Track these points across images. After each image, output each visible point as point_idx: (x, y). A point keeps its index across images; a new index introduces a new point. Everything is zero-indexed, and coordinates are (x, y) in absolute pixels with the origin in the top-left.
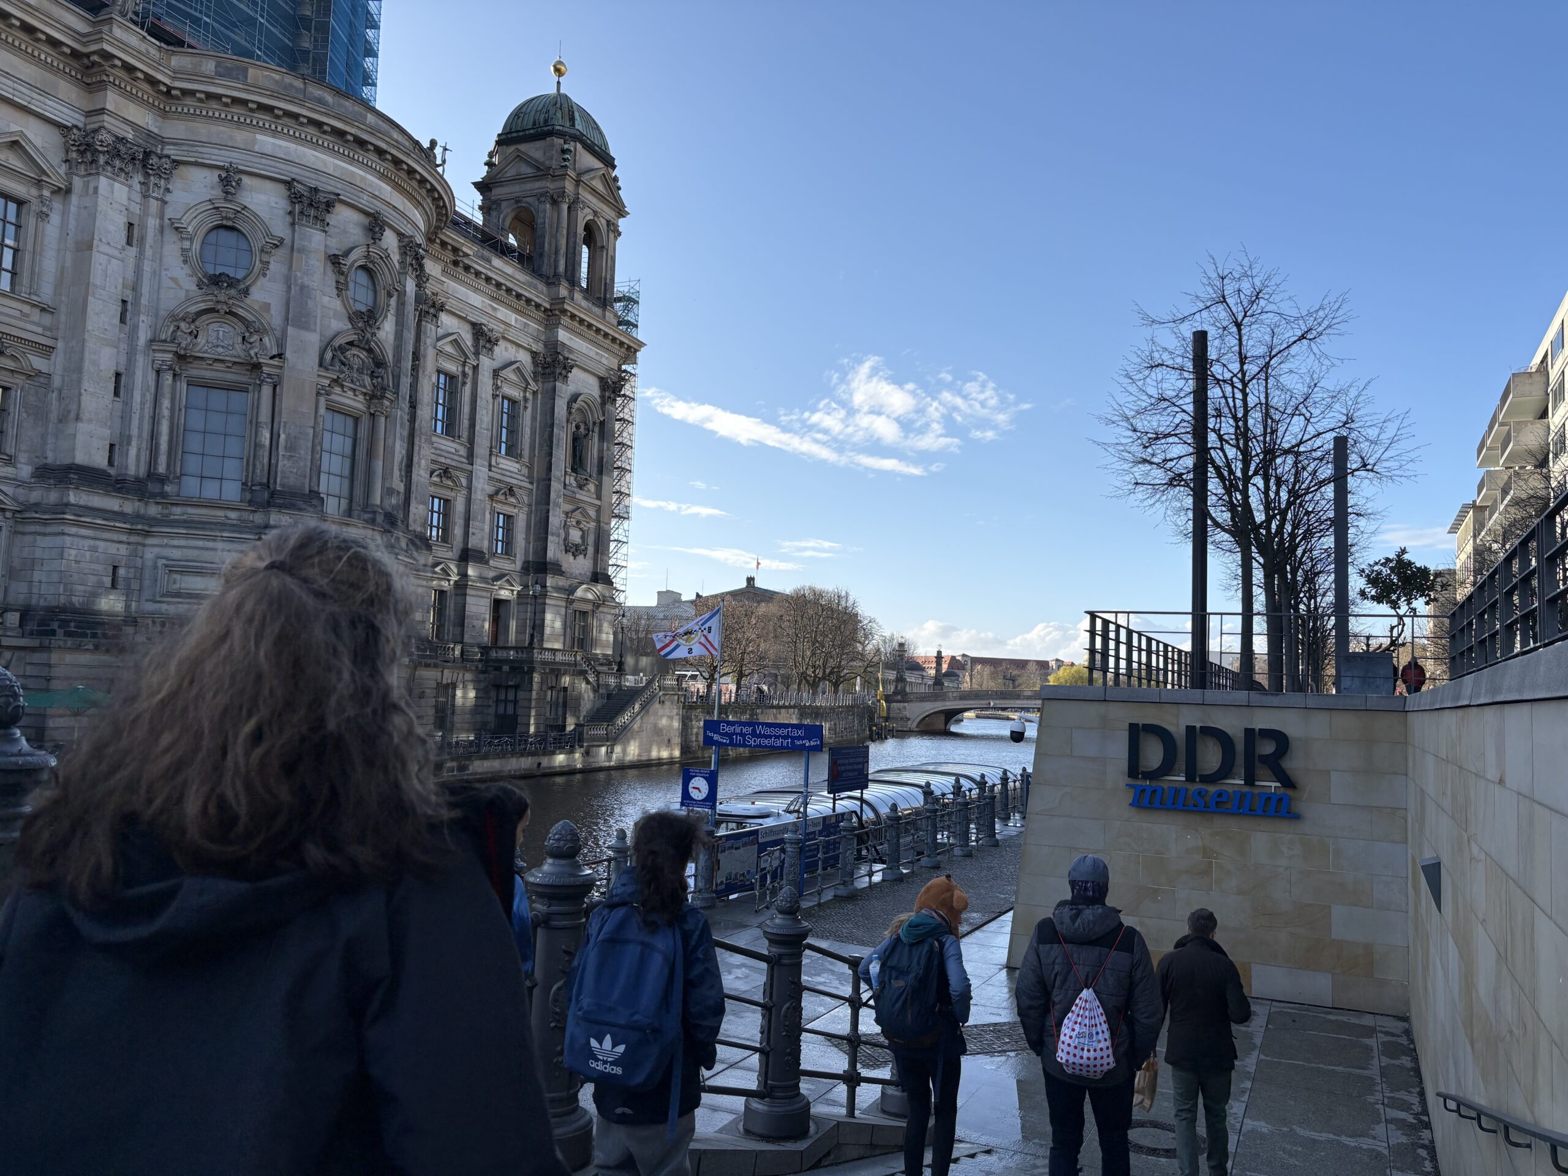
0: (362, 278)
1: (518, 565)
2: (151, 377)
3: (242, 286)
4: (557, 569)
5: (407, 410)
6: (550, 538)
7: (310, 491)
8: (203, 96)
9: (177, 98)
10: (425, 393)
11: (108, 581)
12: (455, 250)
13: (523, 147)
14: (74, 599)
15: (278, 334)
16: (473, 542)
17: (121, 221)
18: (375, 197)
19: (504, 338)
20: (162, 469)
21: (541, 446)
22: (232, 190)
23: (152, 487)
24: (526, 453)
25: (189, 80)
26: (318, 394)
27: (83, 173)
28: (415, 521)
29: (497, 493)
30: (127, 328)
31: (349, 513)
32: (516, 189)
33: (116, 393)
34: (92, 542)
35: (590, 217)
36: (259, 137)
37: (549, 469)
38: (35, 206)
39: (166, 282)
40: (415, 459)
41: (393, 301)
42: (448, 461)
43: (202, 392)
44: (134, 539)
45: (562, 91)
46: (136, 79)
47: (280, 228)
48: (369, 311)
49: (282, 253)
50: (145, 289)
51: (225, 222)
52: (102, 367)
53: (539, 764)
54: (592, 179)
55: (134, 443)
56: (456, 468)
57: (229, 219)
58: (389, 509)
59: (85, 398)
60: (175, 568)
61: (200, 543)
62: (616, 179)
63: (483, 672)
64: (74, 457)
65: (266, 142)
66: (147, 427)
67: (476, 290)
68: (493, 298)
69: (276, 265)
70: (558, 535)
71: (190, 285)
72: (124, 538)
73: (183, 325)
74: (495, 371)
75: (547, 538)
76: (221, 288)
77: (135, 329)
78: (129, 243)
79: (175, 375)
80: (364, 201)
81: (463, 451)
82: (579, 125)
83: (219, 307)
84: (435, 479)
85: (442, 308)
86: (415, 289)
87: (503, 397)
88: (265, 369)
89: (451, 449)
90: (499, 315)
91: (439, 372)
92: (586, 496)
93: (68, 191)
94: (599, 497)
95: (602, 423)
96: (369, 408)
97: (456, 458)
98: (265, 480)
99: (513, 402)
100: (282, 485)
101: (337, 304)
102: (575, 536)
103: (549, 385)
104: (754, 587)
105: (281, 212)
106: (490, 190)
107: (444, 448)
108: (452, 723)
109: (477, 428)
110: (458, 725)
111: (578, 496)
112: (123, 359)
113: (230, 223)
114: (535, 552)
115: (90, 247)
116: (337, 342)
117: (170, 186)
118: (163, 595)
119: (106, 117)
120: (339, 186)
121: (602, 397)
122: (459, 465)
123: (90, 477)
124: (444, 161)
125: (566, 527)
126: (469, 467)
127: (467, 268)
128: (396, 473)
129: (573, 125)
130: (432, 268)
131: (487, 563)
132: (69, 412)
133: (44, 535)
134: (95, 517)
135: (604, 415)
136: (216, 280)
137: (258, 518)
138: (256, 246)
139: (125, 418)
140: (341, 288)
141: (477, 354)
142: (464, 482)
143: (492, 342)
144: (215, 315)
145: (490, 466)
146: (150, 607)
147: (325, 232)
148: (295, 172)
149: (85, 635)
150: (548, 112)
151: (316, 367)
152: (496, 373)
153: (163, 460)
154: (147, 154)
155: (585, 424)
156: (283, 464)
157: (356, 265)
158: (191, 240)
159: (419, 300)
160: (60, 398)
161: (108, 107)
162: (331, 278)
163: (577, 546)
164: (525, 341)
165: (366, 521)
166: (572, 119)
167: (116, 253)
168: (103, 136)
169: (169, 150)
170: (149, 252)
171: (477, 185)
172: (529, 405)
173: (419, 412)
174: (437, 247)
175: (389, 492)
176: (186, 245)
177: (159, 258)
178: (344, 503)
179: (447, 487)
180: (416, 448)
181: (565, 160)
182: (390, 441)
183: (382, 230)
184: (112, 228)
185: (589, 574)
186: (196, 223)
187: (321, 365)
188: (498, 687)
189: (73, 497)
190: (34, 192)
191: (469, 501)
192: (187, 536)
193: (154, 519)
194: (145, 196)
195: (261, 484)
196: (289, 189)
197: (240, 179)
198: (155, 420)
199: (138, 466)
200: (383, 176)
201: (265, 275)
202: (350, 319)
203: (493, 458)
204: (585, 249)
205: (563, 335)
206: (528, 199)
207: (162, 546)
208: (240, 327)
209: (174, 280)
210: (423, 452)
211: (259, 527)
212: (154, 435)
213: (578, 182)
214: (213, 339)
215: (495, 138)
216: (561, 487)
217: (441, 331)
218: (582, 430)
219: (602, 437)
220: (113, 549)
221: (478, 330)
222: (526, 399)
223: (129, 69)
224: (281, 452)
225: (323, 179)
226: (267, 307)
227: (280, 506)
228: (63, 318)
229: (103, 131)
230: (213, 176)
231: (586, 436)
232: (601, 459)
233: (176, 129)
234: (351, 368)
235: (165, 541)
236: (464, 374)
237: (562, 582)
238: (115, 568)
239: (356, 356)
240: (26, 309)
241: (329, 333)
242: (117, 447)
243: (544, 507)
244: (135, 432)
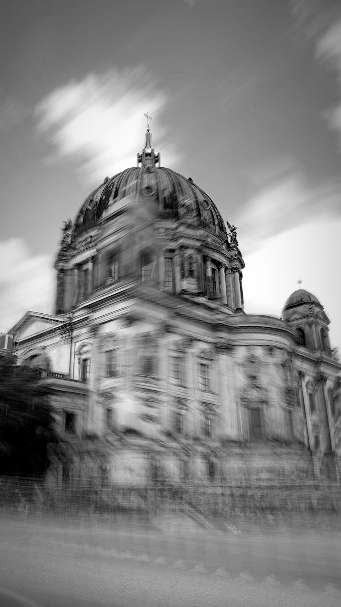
3: (257, 378)
13: (295, 309)
19: (306, 374)
20: (247, 437)
27: (216, 354)
32: (295, 323)
35: (321, 328)
38: (209, 366)
45: (303, 288)
47: (264, 358)
50: (232, 382)
54: (319, 315)
57: (251, 359)
62: (325, 313)
66: (241, 425)
67: (297, 360)
68: (302, 362)
70: (333, 440)
71: (244, 379)
74: (306, 386)
76: (253, 380)
79: (245, 408)
81: (303, 415)
82: (312, 300)
87: (309, 394)
90: (304, 367)
102: (337, 441)
103: (321, 387)
105: (263, 354)
109: (305, 406)
111: (336, 425)
114: (328, 448)
115: (223, 375)
117: (235, 353)
119: (219, 339)
121: (335, 387)
125: (335, 438)
129: (310, 299)
136: (250, 377)
141: (301, 381)
143: (304, 376)
150: (301, 296)
153: (247, 434)
158: (241, 366)
160: (224, 421)
164: (311, 373)
166: (310, 297)
167: (227, 374)
169: (234, 343)
170: (231, 372)
177: (234, 373)
181: (311, 311)
190: (208, 362)
194: (228, 356)
196: (266, 348)
198: (243, 422)
206: (300, 325)
209: (239, 379)
212: (244, 427)
213: (316, 318)
216: (331, 422)
221: (300, 373)
225: (271, 342)
226: (264, 382)
228: (222, 396)
230: (246, 348)
233: (234, 337)
240: (213, 395)
243: (328, 429)
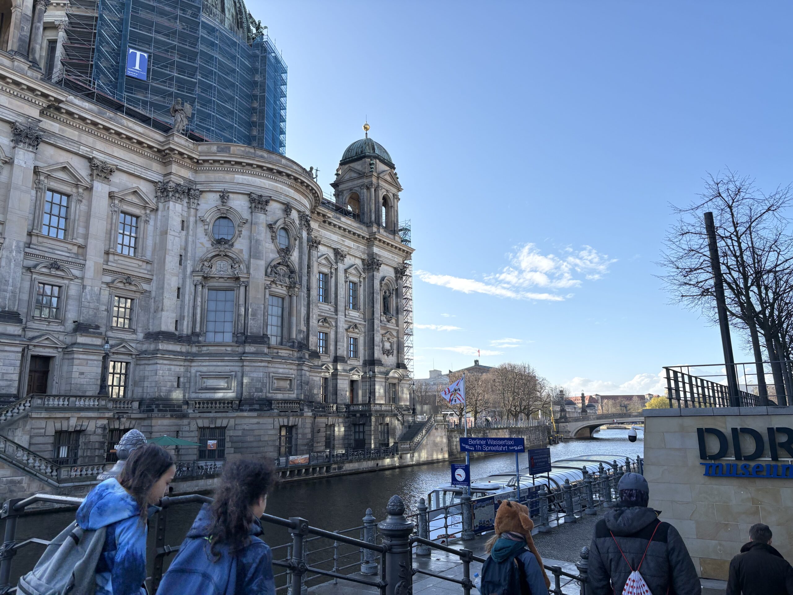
0: (283, 233)
1: (361, 362)
2: (193, 288)
3: (230, 243)
4: (380, 363)
5: (306, 292)
6: (375, 348)
7: (263, 334)
8: (212, 161)
9: (201, 164)
10: (314, 283)
11: (175, 384)
12: (324, 216)
13: (352, 165)
14: (162, 394)
15: (247, 263)
16: (339, 353)
17: (179, 220)
18: (287, 196)
19: (349, 254)
20: (198, 330)
21: (368, 303)
22: (225, 201)
23: (194, 339)
24: (362, 307)
25: (206, 156)
26: (265, 288)
27: (163, 201)
28: (312, 345)
29: (349, 328)
30: (182, 267)
31: (281, 343)
32: (350, 184)
33: (178, 297)
34: (169, 367)
35: (385, 193)
36: (236, 176)
37: (373, 314)
38: (143, 218)
39: (199, 245)
40: (311, 315)
41: (297, 242)
42: (326, 315)
43: (214, 292)
44: (186, 363)
45: (368, 137)
46: (184, 158)
47: (246, 215)
48: (287, 248)
49: (247, 226)
50: (190, 249)
51: (222, 215)
52: (172, 286)
53: (377, 464)
54: (385, 175)
55: (186, 319)
56: (330, 318)
57: (223, 213)
58: (300, 340)
59: (165, 301)
60: (205, 376)
61: (215, 363)
62: (396, 174)
63: (347, 418)
64: (161, 328)
65: (239, 178)
66: (191, 311)
67: (334, 233)
68: (343, 236)
69: (245, 232)
70: (379, 346)
71: (208, 245)
72: (182, 363)
73: (206, 263)
74: (345, 270)
75: (374, 348)
76: (221, 245)
77: (185, 267)
78: (183, 229)
79: (202, 286)
80: (283, 199)
81: (333, 309)
82: (377, 151)
83: (221, 253)
84: (320, 324)
85: (319, 243)
86: (307, 235)
87: (350, 282)
88: (242, 280)
89: (327, 308)
90: (346, 244)
91: (320, 273)
92: (391, 325)
93: (157, 210)
94: (397, 326)
95: (397, 289)
96: (288, 293)
97: (329, 312)
98: (243, 331)
99: (354, 284)
100: (251, 333)
101: (272, 246)
102: (387, 346)
103: (371, 274)
104: (478, 365)
105: (246, 208)
106: (338, 186)
107: (323, 308)
108: (334, 445)
109: (339, 297)
110: (337, 446)
111: (387, 326)
112: (181, 281)
113: (224, 215)
114: (369, 355)
115: (166, 233)
116: (273, 264)
117: (199, 203)
118: (200, 390)
119: (172, 176)
120: (271, 193)
121: (396, 277)
122: (331, 316)
123: (168, 336)
124: (317, 176)
125: (382, 341)
126: (336, 317)
127: (330, 223)
128: (302, 322)
129: (374, 152)
130: (314, 225)
131: (346, 362)
132: (159, 307)
133: (149, 365)
134: (170, 355)
135: (397, 285)
136: (219, 242)
137: (240, 349)
138: (236, 224)
139: (182, 307)
140: (273, 239)
141: (336, 263)
142: (334, 324)
143: (343, 256)
144: (219, 257)
145: (345, 315)
146: (193, 395)
147: (266, 214)
148: (252, 189)
149: (166, 411)
150: (362, 147)
151: (264, 276)
152: (346, 271)
153: (198, 325)
154: (189, 190)
155: (389, 290)
156: (251, 323)
157: (280, 227)
158: (208, 225)
159: (308, 241)
160: (155, 302)
161: (173, 171)
162: (269, 235)
163: (388, 350)
164: (358, 254)
165: (290, 346)
166: (374, 149)
167: (177, 234)
168: (171, 184)
169: (198, 187)
170: (191, 232)
171: (332, 185)
172: (362, 284)
173: (311, 293)
174: (316, 215)
175: (300, 331)
176: (206, 227)
177: (195, 235)
178: (279, 338)
179: (326, 327)
180: (311, 310)
181: (371, 168)
182: (299, 308)
183: (291, 210)
184: (175, 223)
185: (395, 364)
186: (210, 217)
187: (266, 275)
188: (355, 425)
189: (161, 346)
190: (143, 212)
191: (336, 333)
192: (209, 361)
193: (195, 354)
194: (189, 208)
195: (241, 333)
196: (250, 197)
197: (229, 196)
198: (194, 308)
199: (187, 329)
200: (290, 186)
201: (240, 237)
202: (278, 252)
203: (347, 311)
204: (384, 209)
205: (376, 250)
206: (355, 188)
207: (199, 366)
208: (230, 262)
209: (202, 243)
210: (314, 311)
211: (241, 354)
212: (194, 315)
213: (378, 178)
214: (218, 268)
215: (339, 162)
216: (379, 322)
217: (319, 254)
218: (387, 294)
219: (397, 296)
220: (177, 369)
221: (336, 252)
222: (360, 282)
223: (181, 154)
224: (250, 317)
225: (264, 191)
226: (241, 251)
227: (250, 343)
228: (155, 265)
229: (171, 182)
230: (217, 196)
231: (389, 296)
232: (397, 307)
233: (201, 177)
234: (279, 275)
235: (200, 363)
236: (331, 273)
237: (382, 369)
238: (179, 378)
239: (282, 269)
240: (140, 263)
241: (269, 260)
242: (179, 322)
243: (372, 333)
244: (186, 314)
